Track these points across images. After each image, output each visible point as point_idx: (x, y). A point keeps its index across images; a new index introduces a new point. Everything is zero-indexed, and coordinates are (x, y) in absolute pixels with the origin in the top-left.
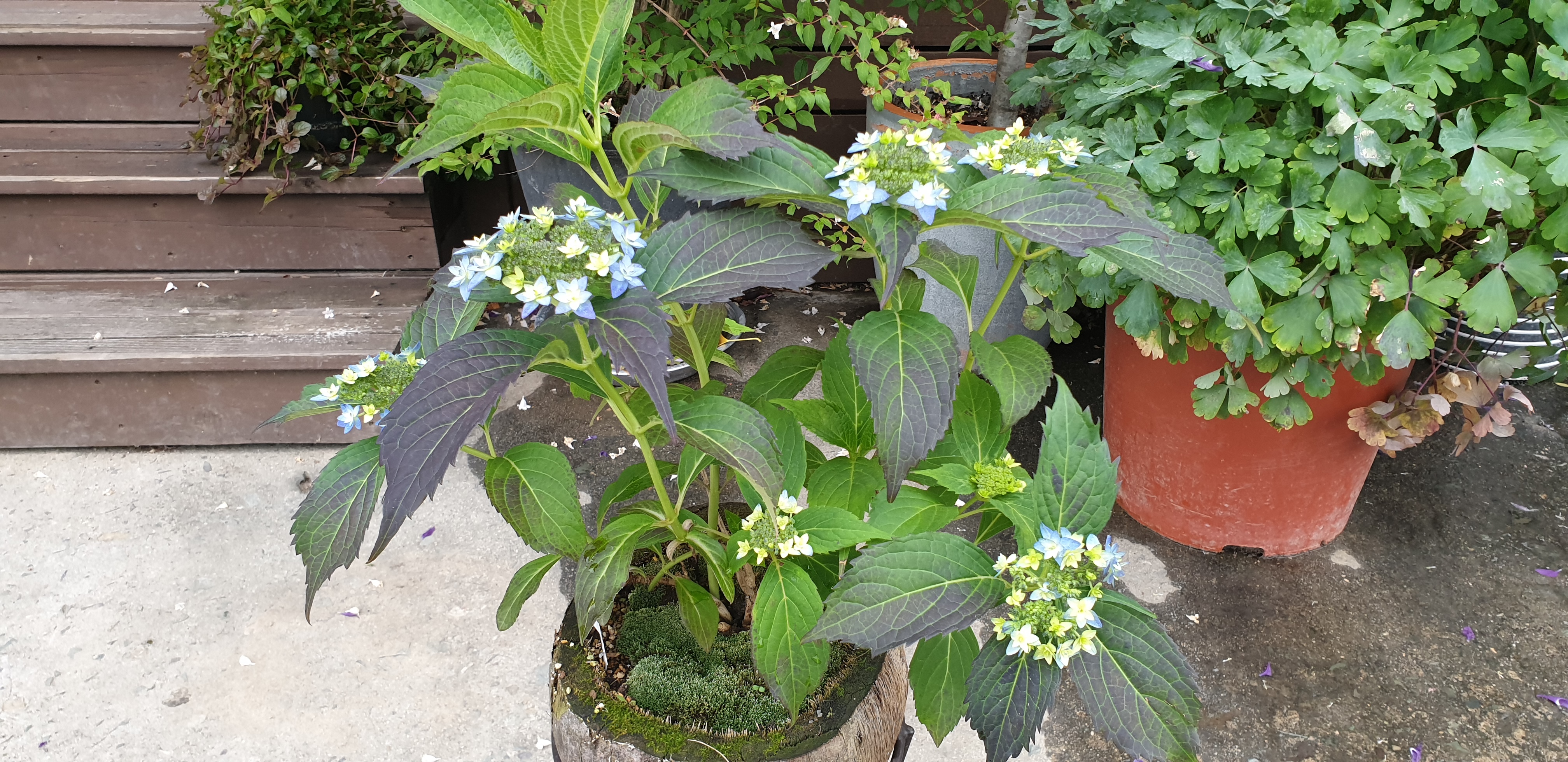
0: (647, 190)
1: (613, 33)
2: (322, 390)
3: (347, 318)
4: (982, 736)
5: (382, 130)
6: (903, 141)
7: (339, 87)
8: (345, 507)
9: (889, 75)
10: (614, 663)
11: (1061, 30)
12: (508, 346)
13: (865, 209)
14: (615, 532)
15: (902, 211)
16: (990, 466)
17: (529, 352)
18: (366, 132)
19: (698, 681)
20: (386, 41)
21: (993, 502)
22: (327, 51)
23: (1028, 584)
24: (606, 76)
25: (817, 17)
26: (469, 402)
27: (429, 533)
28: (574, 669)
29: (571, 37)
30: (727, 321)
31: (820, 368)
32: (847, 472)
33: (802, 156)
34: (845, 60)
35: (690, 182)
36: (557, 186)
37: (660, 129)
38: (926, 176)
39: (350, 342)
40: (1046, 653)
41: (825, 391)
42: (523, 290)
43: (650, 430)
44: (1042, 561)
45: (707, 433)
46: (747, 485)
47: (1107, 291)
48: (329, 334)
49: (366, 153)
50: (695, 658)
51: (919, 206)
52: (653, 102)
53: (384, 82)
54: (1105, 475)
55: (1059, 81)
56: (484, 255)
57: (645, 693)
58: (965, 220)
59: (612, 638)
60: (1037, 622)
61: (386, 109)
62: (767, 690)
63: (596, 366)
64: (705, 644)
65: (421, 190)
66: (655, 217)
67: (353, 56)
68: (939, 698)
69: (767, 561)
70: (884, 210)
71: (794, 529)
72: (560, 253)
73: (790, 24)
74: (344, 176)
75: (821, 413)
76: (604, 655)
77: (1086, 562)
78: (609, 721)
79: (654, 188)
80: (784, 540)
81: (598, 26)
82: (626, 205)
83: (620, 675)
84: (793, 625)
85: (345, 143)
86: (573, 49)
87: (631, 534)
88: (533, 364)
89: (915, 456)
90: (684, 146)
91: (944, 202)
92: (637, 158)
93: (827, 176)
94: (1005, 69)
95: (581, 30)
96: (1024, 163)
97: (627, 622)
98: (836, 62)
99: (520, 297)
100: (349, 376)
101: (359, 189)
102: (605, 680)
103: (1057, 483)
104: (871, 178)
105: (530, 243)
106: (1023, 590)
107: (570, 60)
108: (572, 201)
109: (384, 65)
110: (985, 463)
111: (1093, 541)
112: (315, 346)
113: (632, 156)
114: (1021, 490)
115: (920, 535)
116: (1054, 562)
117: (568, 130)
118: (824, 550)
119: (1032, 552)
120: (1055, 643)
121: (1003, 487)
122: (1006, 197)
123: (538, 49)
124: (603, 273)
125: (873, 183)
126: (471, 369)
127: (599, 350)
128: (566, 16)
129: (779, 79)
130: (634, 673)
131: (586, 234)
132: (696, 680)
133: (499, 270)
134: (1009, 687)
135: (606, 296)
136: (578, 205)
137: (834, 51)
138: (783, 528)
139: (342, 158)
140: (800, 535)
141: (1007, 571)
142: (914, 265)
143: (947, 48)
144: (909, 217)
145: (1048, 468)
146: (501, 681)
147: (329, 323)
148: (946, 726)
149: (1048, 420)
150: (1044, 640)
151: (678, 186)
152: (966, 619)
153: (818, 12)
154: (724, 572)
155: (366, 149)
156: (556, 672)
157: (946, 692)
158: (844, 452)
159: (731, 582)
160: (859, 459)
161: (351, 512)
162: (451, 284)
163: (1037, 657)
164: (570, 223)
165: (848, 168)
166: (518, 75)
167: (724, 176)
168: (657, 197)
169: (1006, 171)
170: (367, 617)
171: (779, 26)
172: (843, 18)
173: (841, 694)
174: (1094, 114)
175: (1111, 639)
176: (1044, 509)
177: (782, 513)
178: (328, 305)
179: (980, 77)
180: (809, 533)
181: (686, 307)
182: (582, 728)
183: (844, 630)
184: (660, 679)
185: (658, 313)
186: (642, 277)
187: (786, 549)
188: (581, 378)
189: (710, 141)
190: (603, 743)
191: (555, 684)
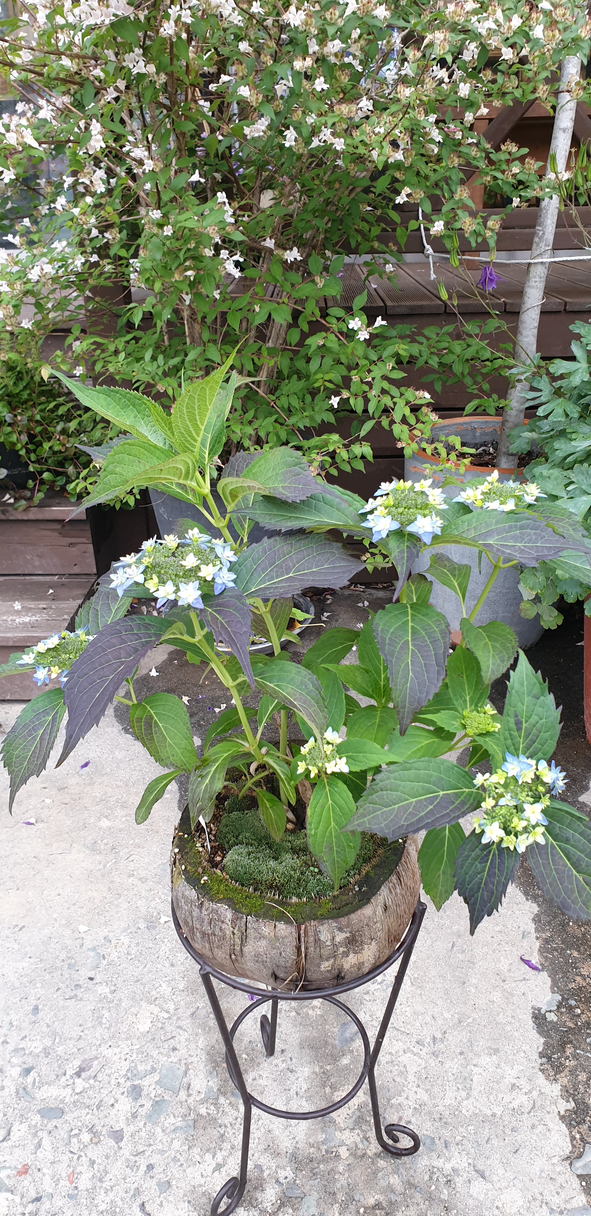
0: (240, 521)
1: (219, 416)
2: (24, 657)
3: (30, 609)
4: (466, 901)
5: (57, 474)
6: (412, 487)
7: (27, 444)
8: (37, 736)
9: (416, 432)
10: (215, 851)
11: (543, 399)
12: (147, 626)
13: (384, 535)
14: (215, 754)
15: (411, 535)
16: (475, 712)
17: (161, 630)
18: (46, 475)
19: (272, 863)
20: (62, 410)
21: (477, 738)
22: (19, 418)
23: (497, 793)
24: (214, 446)
25: (365, 392)
26: (122, 663)
27: (86, 765)
28: (187, 853)
29: (191, 421)
30: (294, 610)
31: (357, 643)
32: (375, 716)
33: (342, 499)
34: (385, 423)
35: (268, 517)
36: (181, 520)
37: (248, 483)
38: (427, 512)
39: (33, 626)
40: (509, 842)
41: (360, 660)
42: (158, 590)
43: (239, 684)
44: (506, 778)
45: (277, 686)
46: (304, 723)
47: (579, 590)
48: (17, 620)
49: (45, 490)
50: (270, 848)
51: (421, 532)
52: (245, 461)
53: (59, 440)
54: (551, 719)
55: (544, 436)
56: (133, 567)
57: (236, 870)
58: (454, 542)
59: (214, 832)
60: (503, 820)
61: (60, 459)
62: (320, 871)
63: (203, 640)
64: (277, 836)
65: (84, 517)
66: (245, 540)
67: (37, 421)
68: (439, 876)
69: (319, 776)
70: (399, 534)
71: (336, 754)
72: (182, 566)
73: (345, 397)
74: (30, 507)
75: (357, 674)
76: (208, 844)
77: (537, 778)
78: (211, 889)
79: (245, 520)
80: (329, 761)
81: (208, 414)
82: (226, 533)
83: (219, 859)
84: (334, 821)
85: (31, 483)
86: (191, 429)
87: (226, 755)
88: (163, 638)
89: (419, 703)
90: (264, 493)
91: (439, 529)
92: (233, 501)
93: (360, 512)
94: (508, 425)
95: (198, 417)
96: (498, 502)
97: (224, 821)
98: (379, 423)
99: (155, 594)
100: (41, 647)
101: (40, 516)
102: (209, 861)
103: (518, 724)
104: (389, 513)
105: (163, 559)
106: (494, 798)
107: (190, 436)
108: (190, 531)
109: (59, 428)
110: (472, 711)
111: (543, 764)
112: (8, 629)
113: (230, 500)
114: (497, 730)
115: (423, 759)
116: (515, 779)
117: (188, 483)
118: (357, 769)
119: (499, 771)
120: (516, 836)
121: (484, 728)
122: (483, 525)
123: (169, 429)
124: (209, 578)
125: (390, 517)
126: (124, 641)
127: (206, 630)
128: (187, 408)
129: (335, 437)
130: (228, 856)
131: (198, 553)
132: (271, 863)
133: (142, 576)
134: (485, 867)
135: (211, 593)
136: (194, 534)
137: (376, 416)
138: (328, 753)
139: (28, 494)
140: (340, 758)
141: (483, 785)
142: (426, 571)
143: (463, 409)
144: (415, 538)
145: (512, 714)
146: (135, 873)
147: (18, 612)
148: (444, 897)
149: (511, 680)
150: (508, 833)
151: (260, 520)
152: (454, 818)
153: (366, 388)
154: (289, 784)
155: (45, 488)
156: (175, 854)
157: (444, 873)
158: (373, 702)
159: (294, 790)
160: (383, 707)
161: (41, 739)
162: (111, 586)
163: (504, 845)
164: (189, 545)
165: (373, 506)
166: (155, 447)
167: (290, 513)
168: (246, 526)
169: (485, 507)
170: (40, 825)
171: (337, 399)
172: (384, 392)
173: (372, 875)
174: (568, 460)
175: (557, 835)
176: (509, 742)
177: (328, 743)
178: (17, 600)
179: (491, 430)
180: (347, 757)
181: (266, 601)
182: (193, 894)
183: (369, 824)
184: (246, 861)
185: (244, 604)
186: (234, 581)
187: (331, 768)
188: (194, 648)
189: (281, 490)
190: (206, 904)
191: (175, 863)
